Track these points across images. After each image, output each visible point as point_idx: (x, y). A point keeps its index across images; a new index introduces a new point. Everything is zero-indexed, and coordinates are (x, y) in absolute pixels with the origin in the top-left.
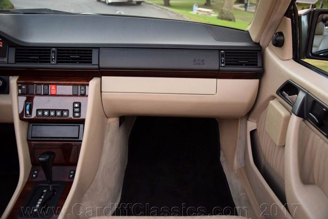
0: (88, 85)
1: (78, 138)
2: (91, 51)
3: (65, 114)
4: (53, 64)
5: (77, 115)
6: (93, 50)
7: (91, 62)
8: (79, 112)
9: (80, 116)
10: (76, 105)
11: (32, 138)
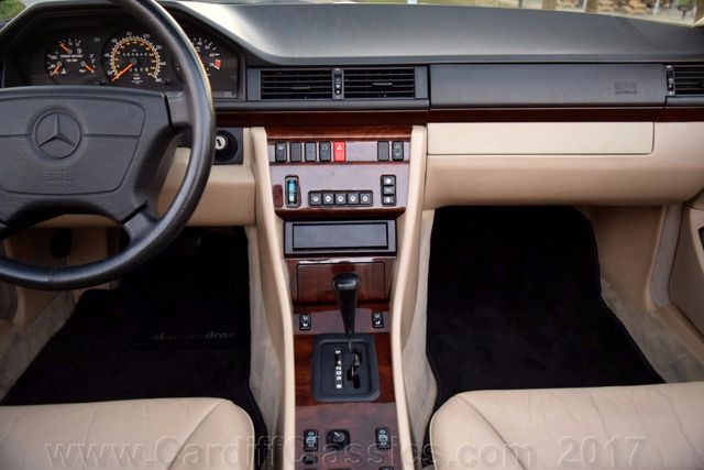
0: (409, 140)
1: (387, 248)
2: (412, 71)
3: (365, 199)
4: (339, 101)
5: (388, 200)
6: (416, 69)
7: (413, 95)
8: (393, 195)
9: (394, 204)
10: (388, 181)
11: (294, 249)
